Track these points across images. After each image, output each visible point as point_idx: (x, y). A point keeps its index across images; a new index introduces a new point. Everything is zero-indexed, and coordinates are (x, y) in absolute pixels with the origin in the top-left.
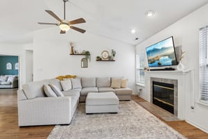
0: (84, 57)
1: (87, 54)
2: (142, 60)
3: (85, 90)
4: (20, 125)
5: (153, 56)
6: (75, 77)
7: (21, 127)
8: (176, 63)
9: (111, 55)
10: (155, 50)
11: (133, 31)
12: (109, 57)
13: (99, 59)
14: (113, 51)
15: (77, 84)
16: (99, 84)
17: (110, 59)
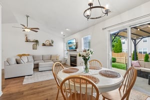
0: (35, 43)
1: (37, 41)
2: (67, 46)
3: (36, 62)
4: (5, 78)
5: (70, 45)
6: (29, 55)
7: (6, 79)
8: (76, 48)
9: (51, 42)
10: (71, 43)
11: (62, 33)
12: (50, 44)
13: (44, 45)
14: (52, 41)
15: (31, 59)
16: (44, 59)
17: (50, 45)
